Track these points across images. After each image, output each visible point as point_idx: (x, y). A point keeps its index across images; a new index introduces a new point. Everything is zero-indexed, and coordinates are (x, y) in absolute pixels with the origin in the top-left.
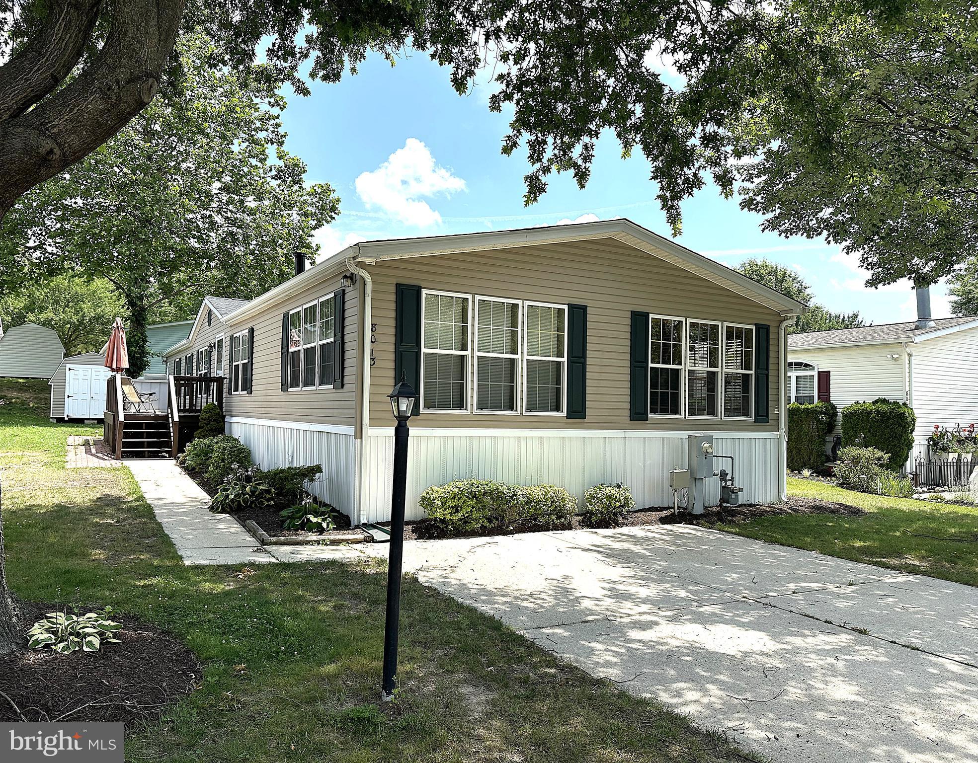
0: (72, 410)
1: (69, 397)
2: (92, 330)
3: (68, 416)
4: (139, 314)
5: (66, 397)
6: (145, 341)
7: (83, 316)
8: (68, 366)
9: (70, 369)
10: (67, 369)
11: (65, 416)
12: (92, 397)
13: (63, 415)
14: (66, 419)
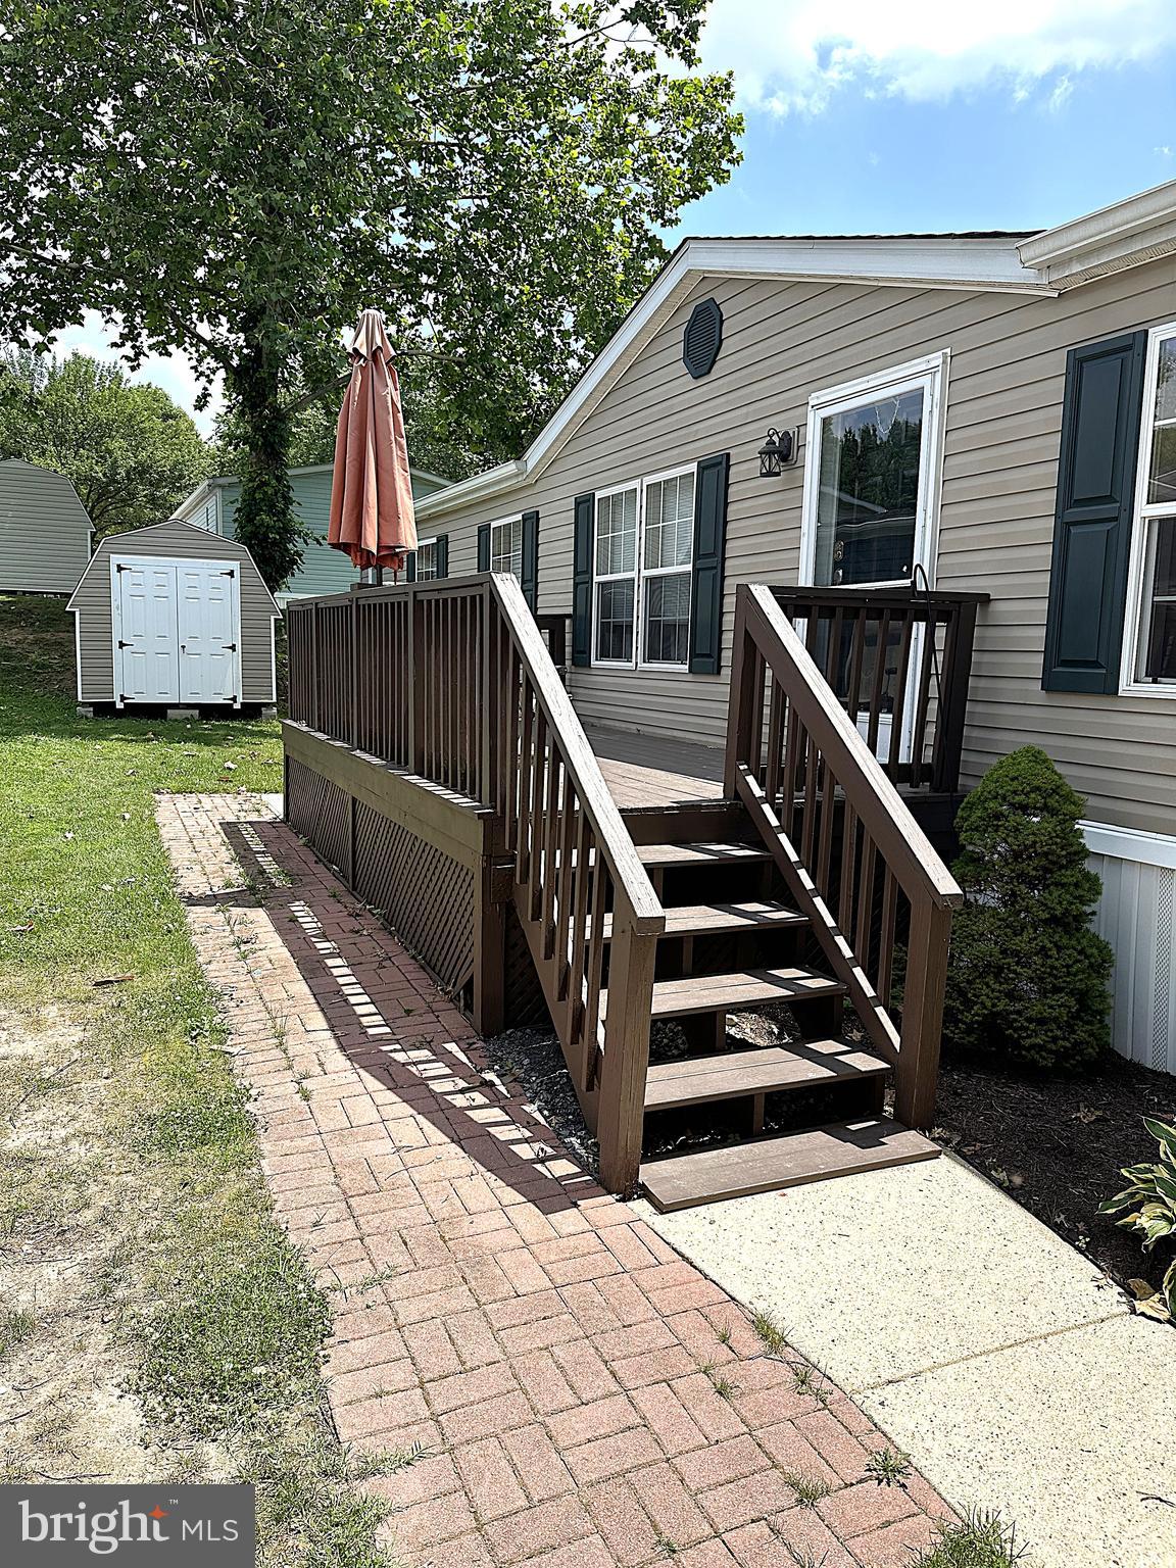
0: (133, 682)
1: (122, 645)
2: (133, 495)
3: (123, 698)
4: (272, 428)
5: (115, 645)
6: (288, 501)
7: (114, 466)
8: (115, 559)
9: (120, 569)
10: (114, 569)
11: (117, 699)
12: (183, 647)
13: (110, 695)
14: (120, 706)
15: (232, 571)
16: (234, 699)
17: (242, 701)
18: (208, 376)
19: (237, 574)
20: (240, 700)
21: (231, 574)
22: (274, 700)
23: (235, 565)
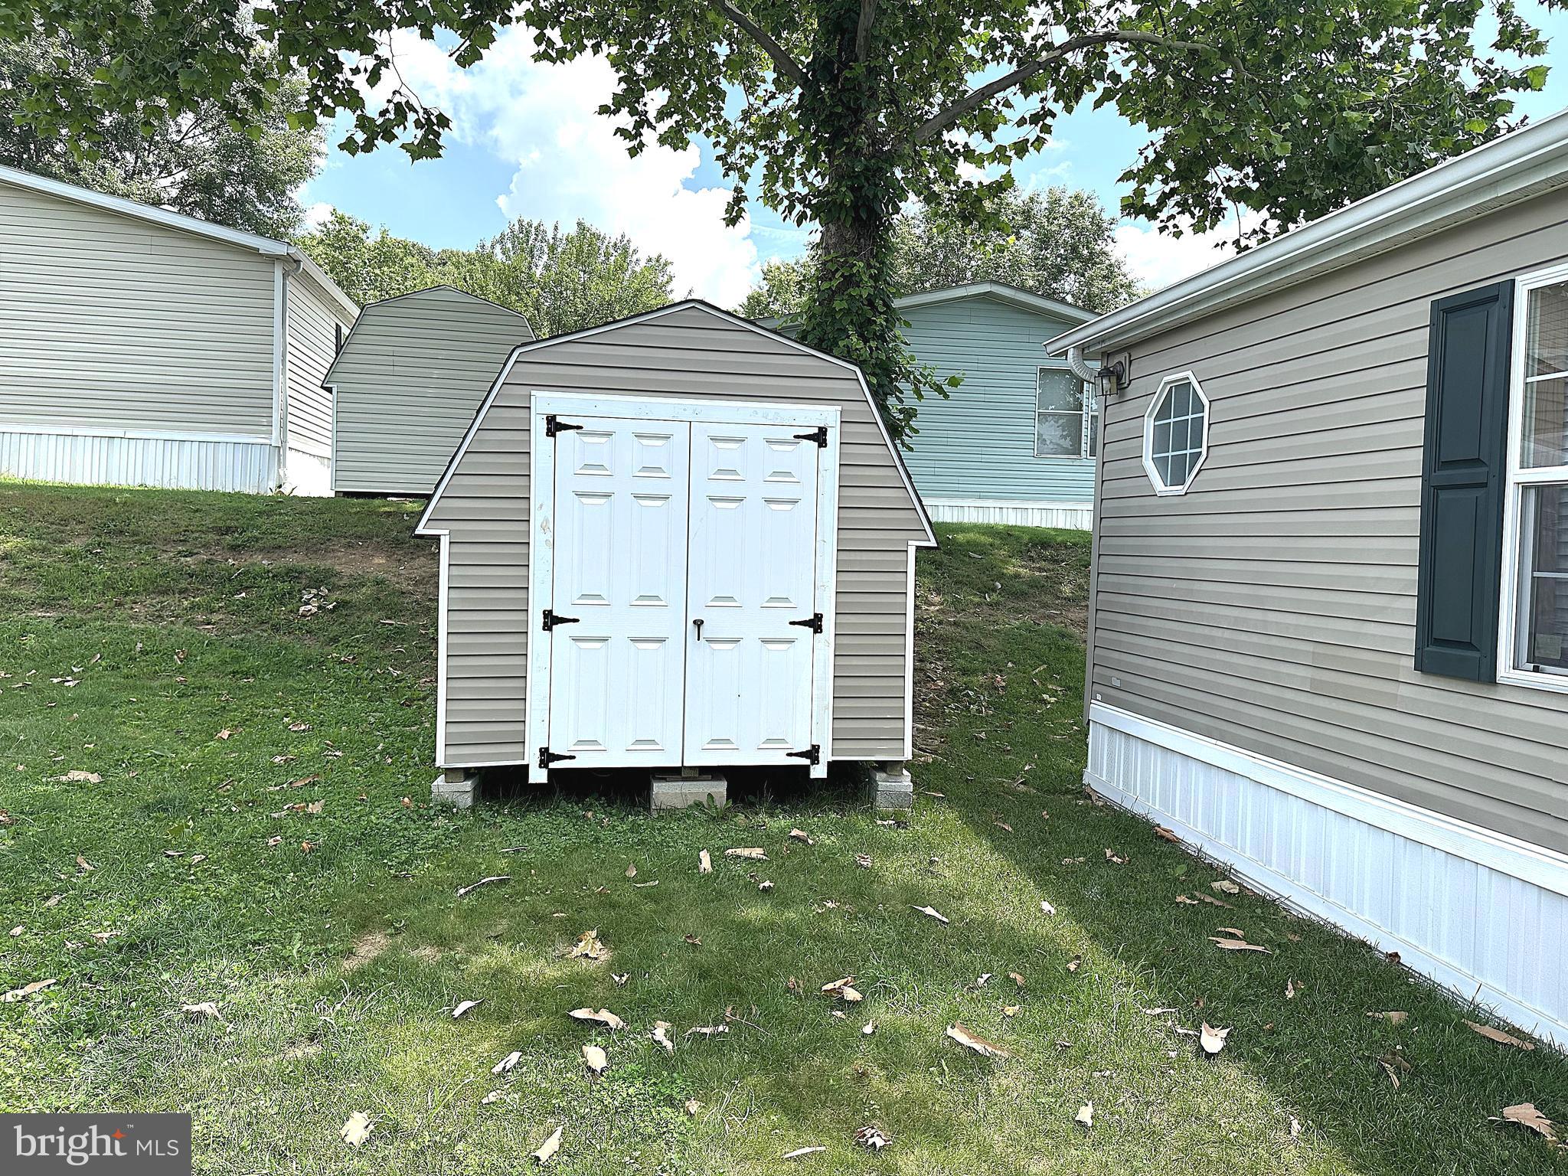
0: (573, 715)
1: (550, 620)
3: (546, 756)
5: (535, 620)
8: (545, 403)
9: (554, 426)
10: (539, 426)
11: (532, 759)
12: (698, 624)
13: (517, 748)
14: (538, 776)
15: (823, 431)
16: (813, 754)
17: (831, 759)
18: (741, 170)
19: (833, 437)
20: (826, 756)
21: (820, 437)
22: (908, 755)
23: (828, 415)
